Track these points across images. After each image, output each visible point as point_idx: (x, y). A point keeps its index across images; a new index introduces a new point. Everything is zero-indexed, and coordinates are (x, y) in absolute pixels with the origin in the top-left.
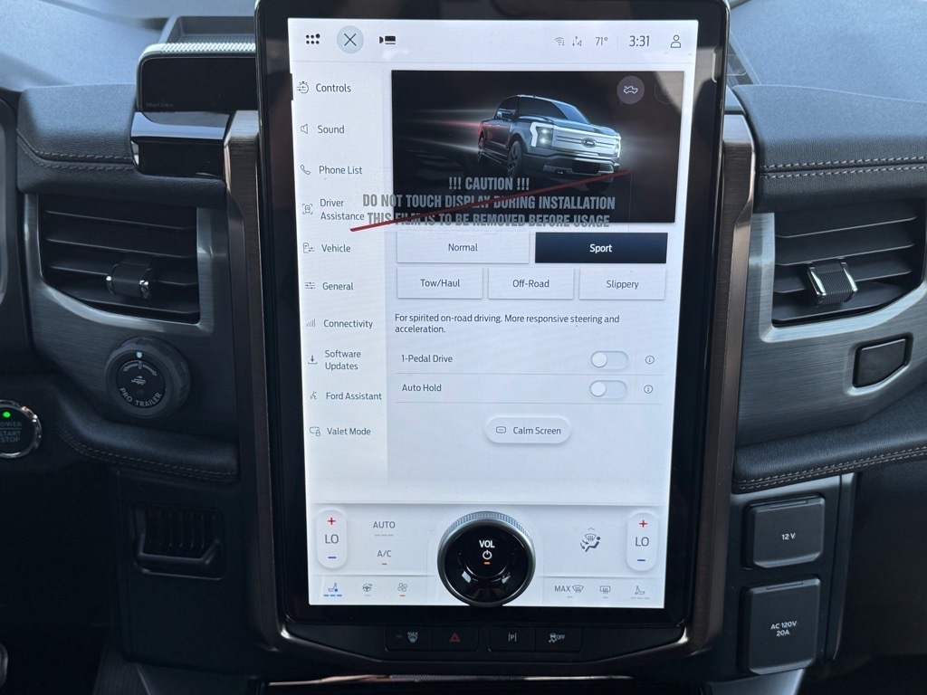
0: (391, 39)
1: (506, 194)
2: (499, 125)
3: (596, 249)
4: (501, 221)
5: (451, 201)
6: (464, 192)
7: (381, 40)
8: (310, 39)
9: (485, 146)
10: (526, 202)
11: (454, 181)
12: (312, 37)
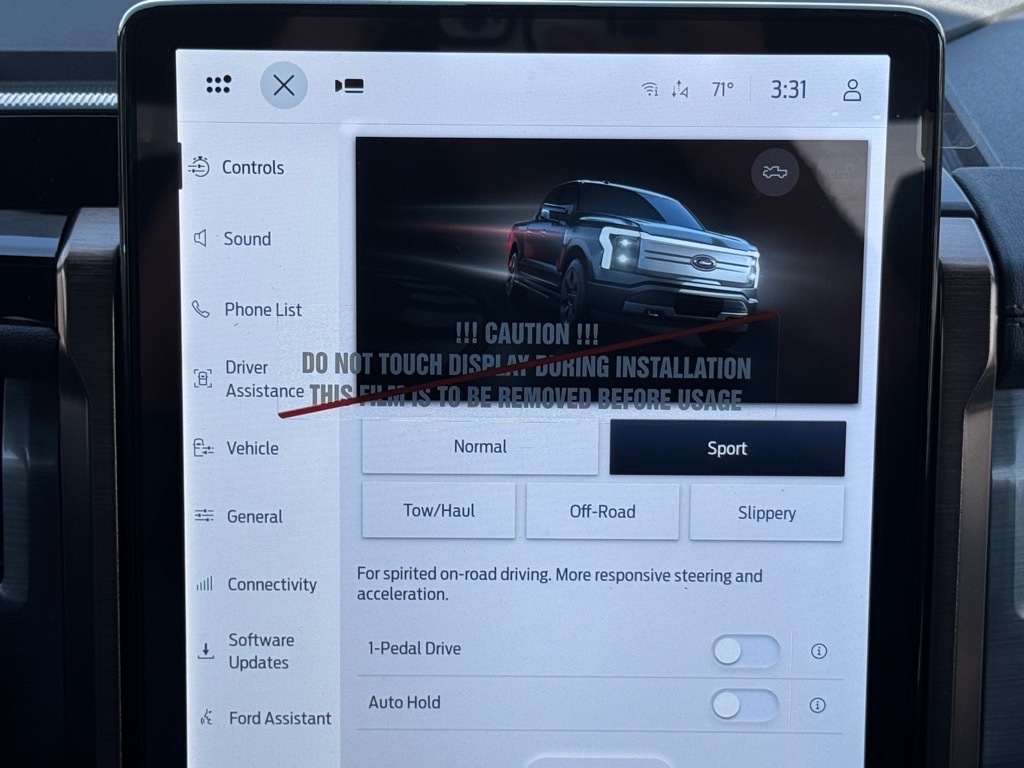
0: (355, 84)
1: (555, 352)
2: (545, 231)
3: (719, 450)
4: (548, 401)
5: (459, 364)
6: (482, 348)
7: (338, 86)
8: (214, 85)
9: (521, 267)
10: (593, 366)
11: (466, 329)
12: (218, 80)
